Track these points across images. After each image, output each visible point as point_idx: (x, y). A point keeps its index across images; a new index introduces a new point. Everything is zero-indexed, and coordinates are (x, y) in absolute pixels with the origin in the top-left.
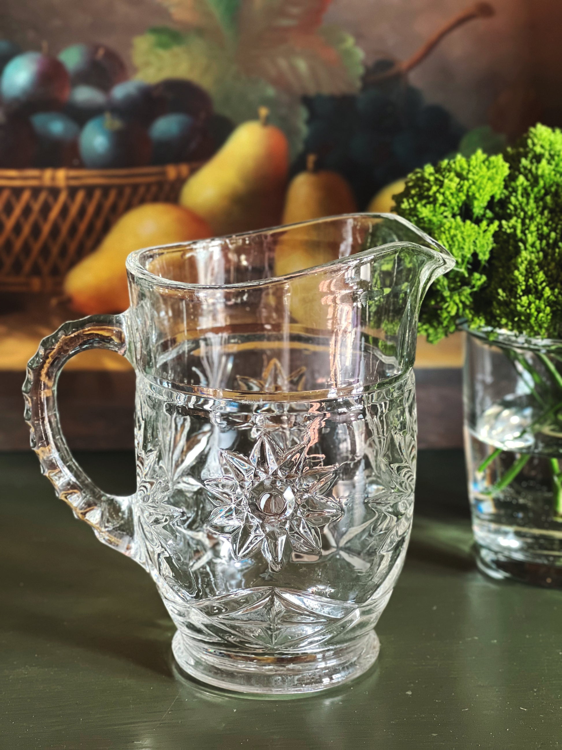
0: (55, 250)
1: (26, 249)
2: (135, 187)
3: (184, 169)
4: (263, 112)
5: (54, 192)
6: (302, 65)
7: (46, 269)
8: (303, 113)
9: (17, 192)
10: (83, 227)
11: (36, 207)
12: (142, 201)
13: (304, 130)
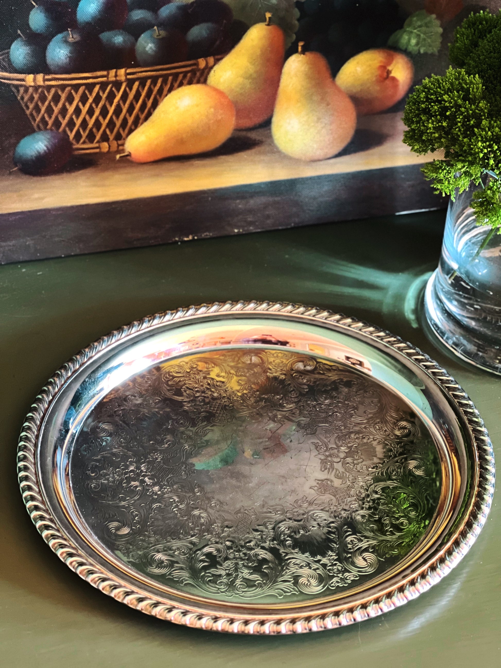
0: (118, 123)
1: (98, 124)
2: (176, 76)
3: (211, 60)
5: (117, 84)
7: (111, 137)
8: (297, 14)
9: (90, 87)
10: (138, 106)
11: (104, 96)
12: (181, 85)
13: (297, 25)
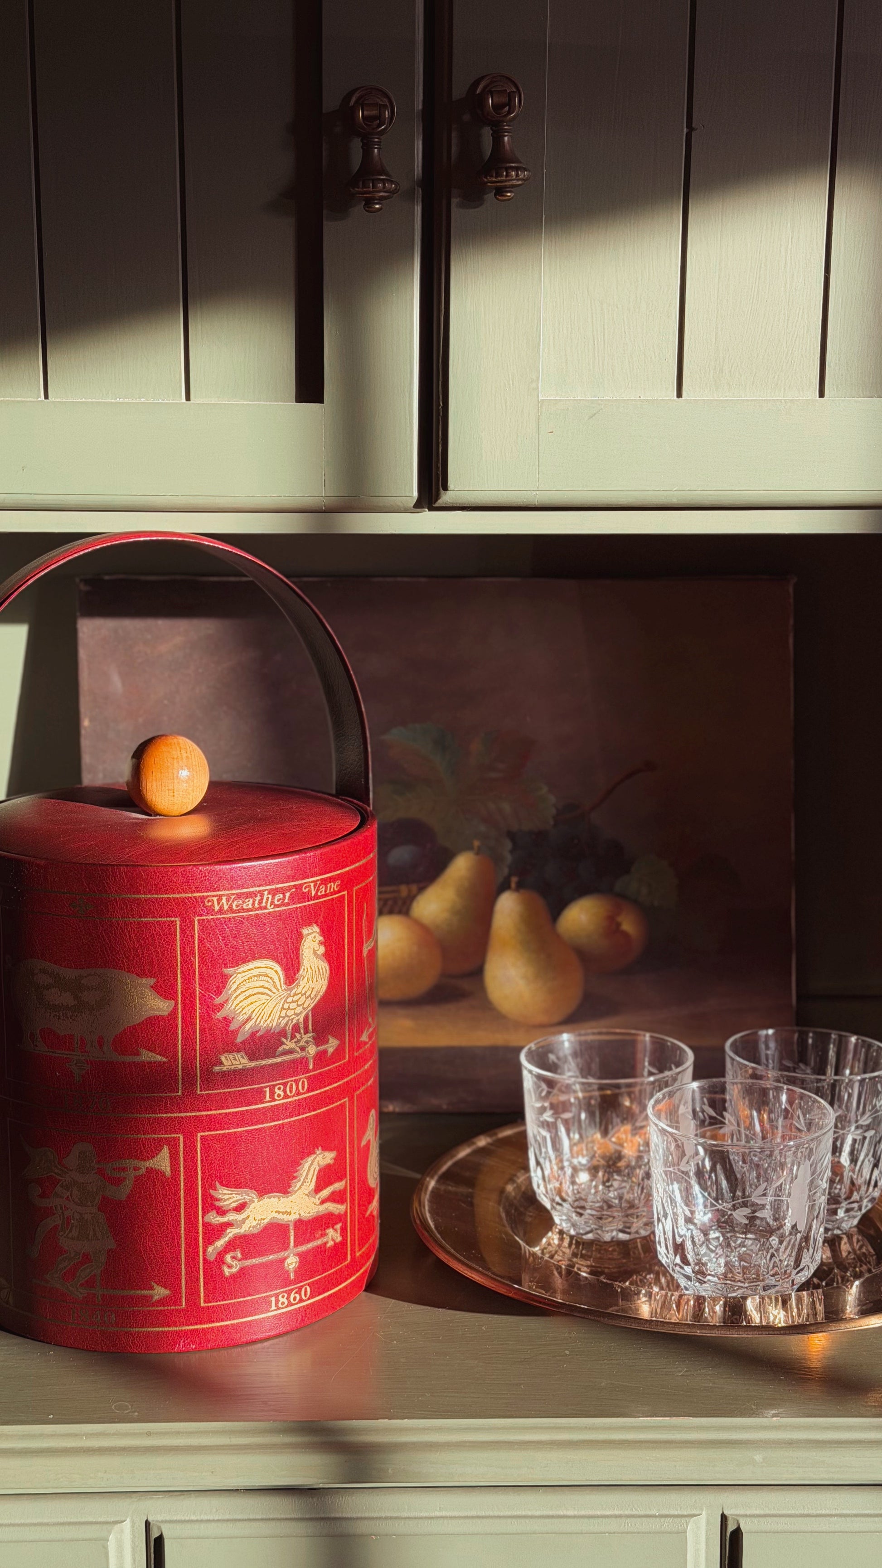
3: (414, 888)
4: (476, 843)
6: (507, 807)
8: (509, 845)
13: (509, 858)
